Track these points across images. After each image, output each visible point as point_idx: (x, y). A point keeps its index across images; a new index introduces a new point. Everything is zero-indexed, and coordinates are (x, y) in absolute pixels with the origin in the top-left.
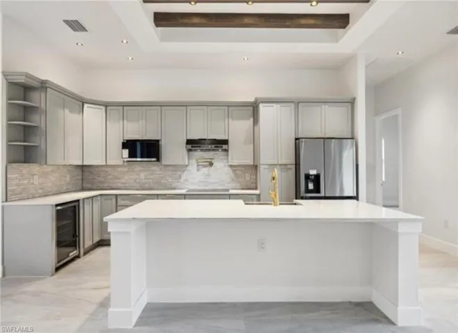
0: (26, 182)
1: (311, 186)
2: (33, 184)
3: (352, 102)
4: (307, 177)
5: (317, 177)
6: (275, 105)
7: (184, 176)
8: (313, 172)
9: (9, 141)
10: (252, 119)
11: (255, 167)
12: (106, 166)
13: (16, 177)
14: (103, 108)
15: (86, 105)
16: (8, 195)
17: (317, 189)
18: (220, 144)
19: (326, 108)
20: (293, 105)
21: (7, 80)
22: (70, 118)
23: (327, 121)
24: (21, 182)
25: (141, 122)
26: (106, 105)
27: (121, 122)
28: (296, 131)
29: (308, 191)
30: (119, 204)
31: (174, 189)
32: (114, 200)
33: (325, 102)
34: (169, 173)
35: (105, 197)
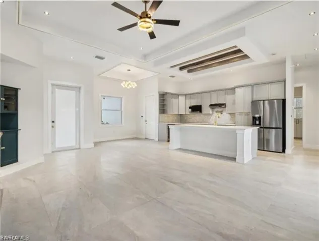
1: (257, 122)
3: (285, 81)
4: (254, 118)
5: (259, 118)
6: (243, 88)
7: (211, 118)
8: (257, 116)
12: (186, 115)
15: (179, 96)
16: (160, 122)
17: (260, 124)
19: (269, 86)
20: (251, 87)
22: (174, 101)
25: (196, 99)
26: (186, 95)
27: (190, 100)
28: (253, 98)
31: (208, 123)
34: (206, 117)
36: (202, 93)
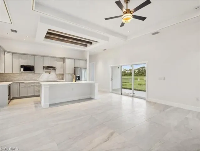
1: (78, 79)
3: (86, 60)
4: (77, 77)
6: (69, 59)
7: (41, 77)
8: (78, 76)
10: (63, 62)
11: (63, 74)
12: (12, 73)
14: (12, 54)
15: (6, 53)
17: (79, 80)
18: (53, 68)
19: (81, 61)
20: (73, 60)
23: (80, 64)
25: (27, 60)
26: (13, 53)
27: (19, 59)
28: (74, 66)
29: (77, 80)
30: (20, 85)
31: (37, 81)
32: (18, 84)
33: (81, 60)
34: (36, 76)
35: (14, 84)
36: (35, 55)
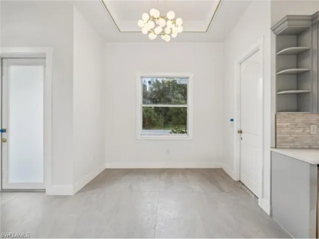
0: (300, 131)
2: (309, 133)
9: (278, 91)
13: (288, 126)
16: (277, 142)
21: (276, 34)
24: (293, 131)
